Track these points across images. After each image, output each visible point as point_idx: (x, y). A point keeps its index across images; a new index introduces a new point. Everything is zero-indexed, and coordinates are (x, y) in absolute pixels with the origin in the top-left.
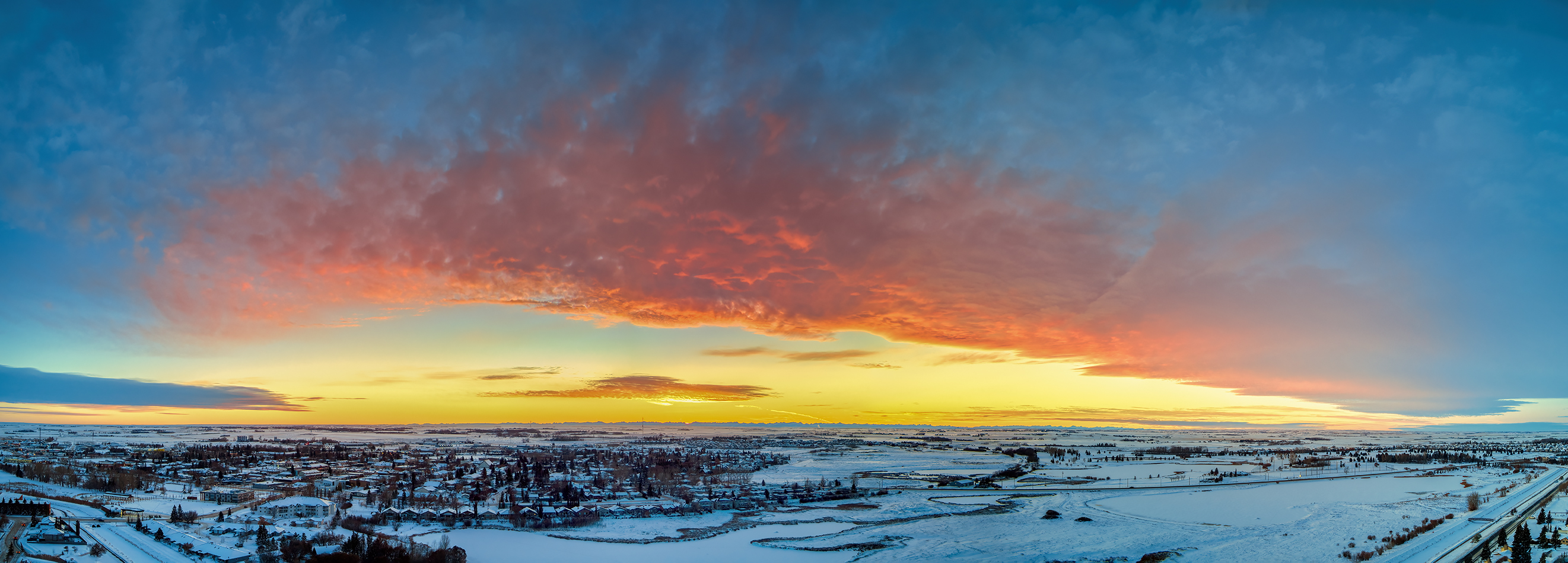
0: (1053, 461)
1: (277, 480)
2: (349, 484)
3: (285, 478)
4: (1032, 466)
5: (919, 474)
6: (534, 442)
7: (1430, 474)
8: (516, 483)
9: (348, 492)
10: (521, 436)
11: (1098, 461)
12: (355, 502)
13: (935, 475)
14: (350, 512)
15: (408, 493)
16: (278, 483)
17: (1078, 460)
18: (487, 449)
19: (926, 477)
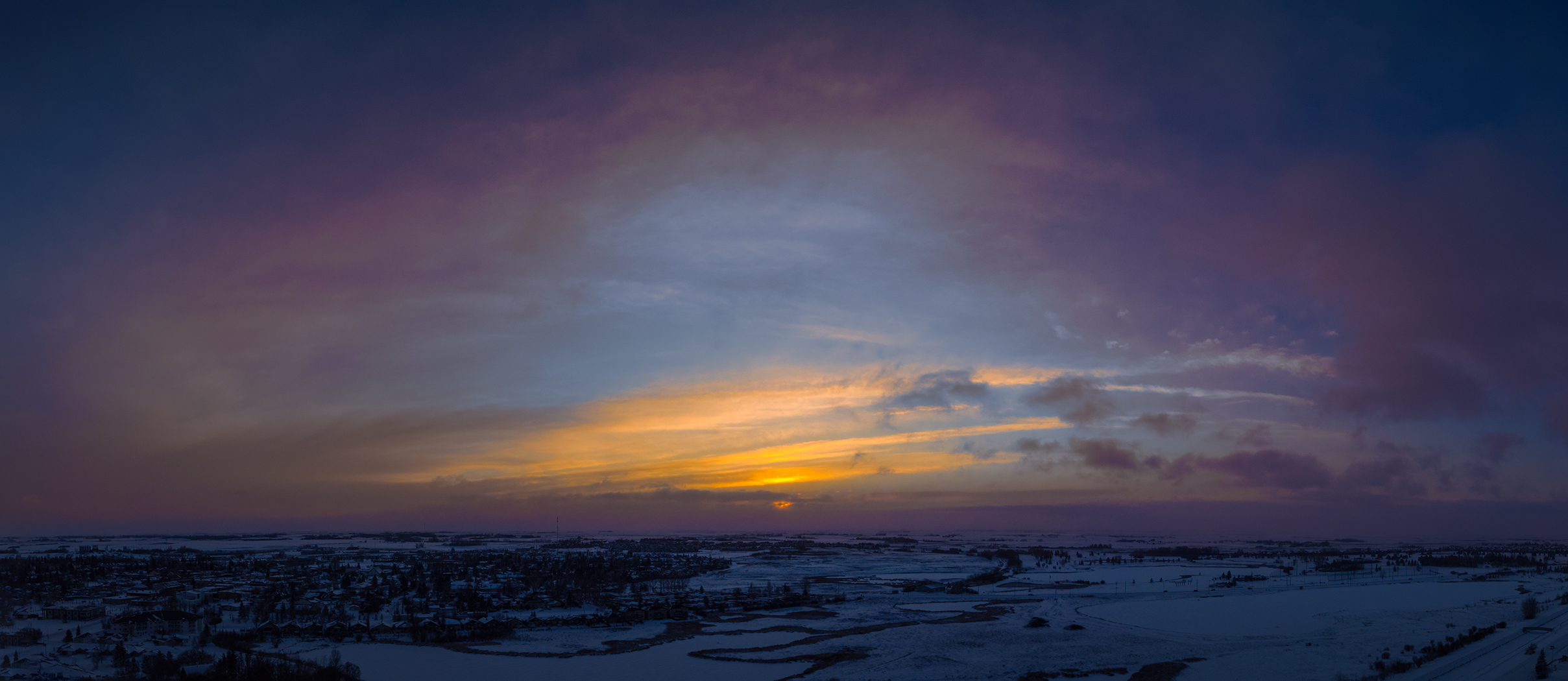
0: (1038, 565)
1: (131, 594)
2: (216, 597)
3: (140, 592)
4: (1014, 571)
5: (880, 579)
6: (430, 547)
7: (1482, 578)
8: (412, 593)
9: (214, 606)
10: (414, 541)
11: (1091, 564)
12: (226, 616)
13: (899, 580)
14: (220, 628)
15: (287, 606)
16: (132, 597)
17: (1068, 563)
18: (374, 555)
19: (890, 582)
